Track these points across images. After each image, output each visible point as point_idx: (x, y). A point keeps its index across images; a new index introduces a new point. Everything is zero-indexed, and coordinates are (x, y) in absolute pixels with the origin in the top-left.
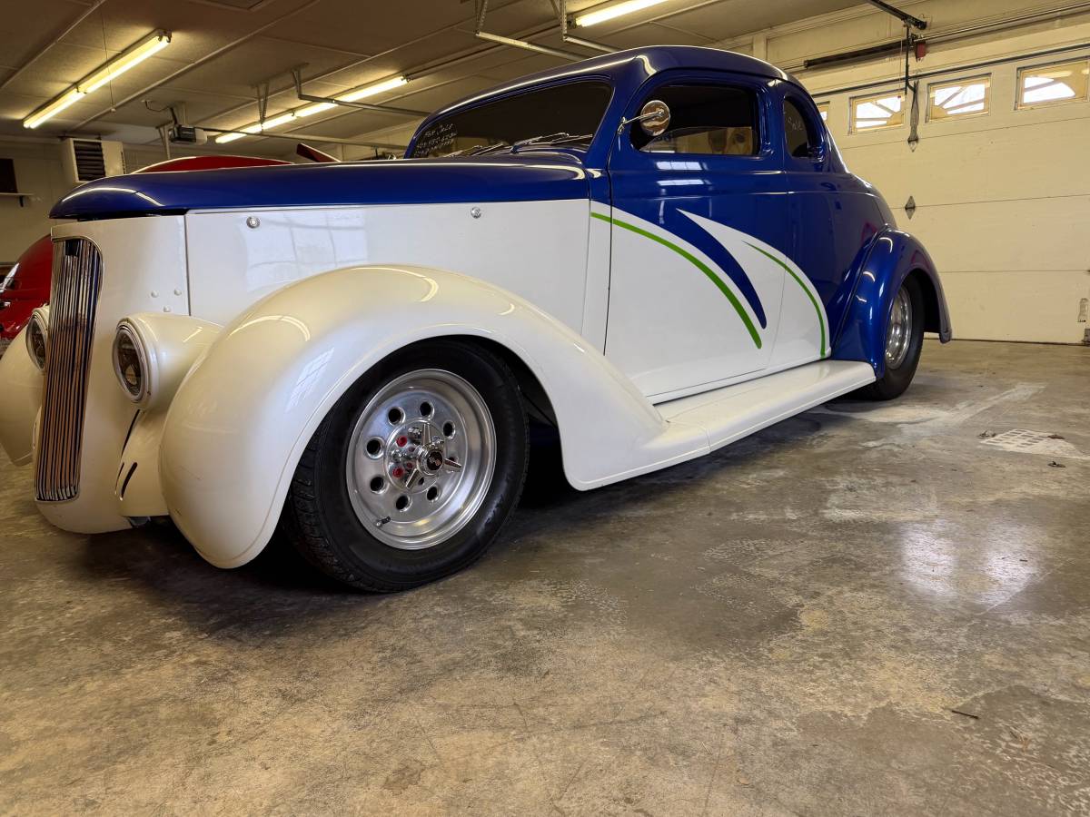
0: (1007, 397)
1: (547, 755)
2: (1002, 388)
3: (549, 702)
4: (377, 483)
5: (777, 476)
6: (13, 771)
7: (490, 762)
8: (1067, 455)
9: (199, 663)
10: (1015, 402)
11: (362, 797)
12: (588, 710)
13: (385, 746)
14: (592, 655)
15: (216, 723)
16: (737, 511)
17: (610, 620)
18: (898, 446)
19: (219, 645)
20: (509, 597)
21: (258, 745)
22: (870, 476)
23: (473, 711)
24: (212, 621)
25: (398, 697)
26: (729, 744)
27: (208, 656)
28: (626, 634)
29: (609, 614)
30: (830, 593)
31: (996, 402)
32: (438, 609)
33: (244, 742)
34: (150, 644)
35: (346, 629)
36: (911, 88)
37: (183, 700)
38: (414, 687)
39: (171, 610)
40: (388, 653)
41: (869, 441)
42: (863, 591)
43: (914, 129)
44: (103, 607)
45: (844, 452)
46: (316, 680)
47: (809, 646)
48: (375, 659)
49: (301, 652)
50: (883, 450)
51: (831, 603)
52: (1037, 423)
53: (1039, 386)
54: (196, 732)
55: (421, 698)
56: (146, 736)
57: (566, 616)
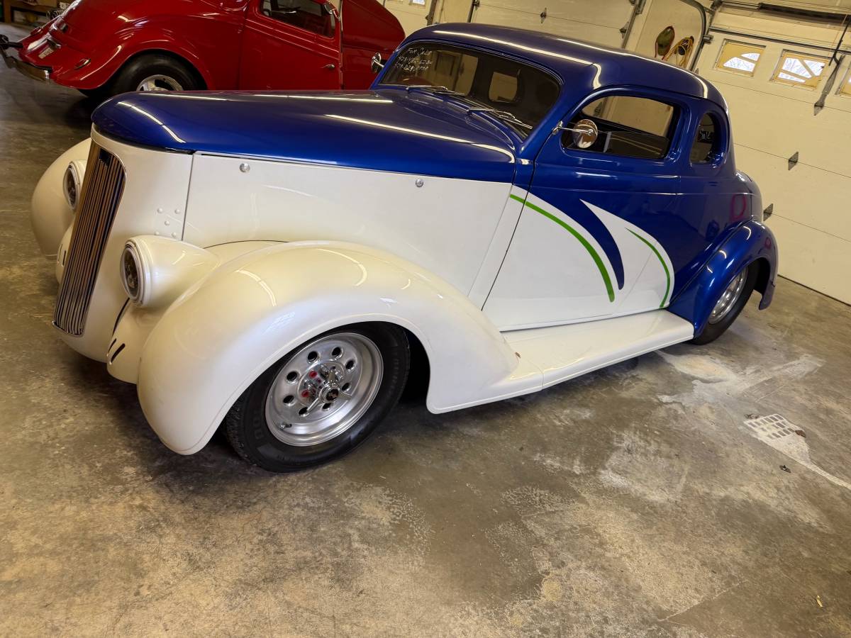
0: (787, 370)
2: (791, 356)
3: (355, 621)
4: (288, 399)
5: (583, 417)
6: (10, 583)
8: (798, 459)
9: (143, 508)
10: (790, 379)
14: (395, 583)
15: (141, 574)
16: (542, 452)
17: (417, 550)
18: (684, 408)
19: (158, 492)
20: (358, 502)
21: (164, 606)
22: (649, 438)
23: (306, 615)
24: (157, 464)
25: (262, 585)
27: (149, 501)
28: (424, 567)
29: (419, 542)
30: (570, 566)
31: (776, 374)
32: (308, 500)
33: (157, 600)
34: (111, 475)
35: (243, 502)
36: (836, 60)
37: (126, 544)
38: (273, 578)
39: (132, 442)
40: (265, 537)
41: (665, 394)
42: (594, 570)
43: (824, 96)
44: (87, 424)
45: (642, 402)
46: (214, 550)
47: (538, 617)
48: (255, 541)
49: (209, 517)
50: (670, 409)
51: (568, 576)
52: (795, 411)
53: (818, 363)
54: (129, 580)
55: (275, 591)
56: (97, 574)
57: (390, 534)
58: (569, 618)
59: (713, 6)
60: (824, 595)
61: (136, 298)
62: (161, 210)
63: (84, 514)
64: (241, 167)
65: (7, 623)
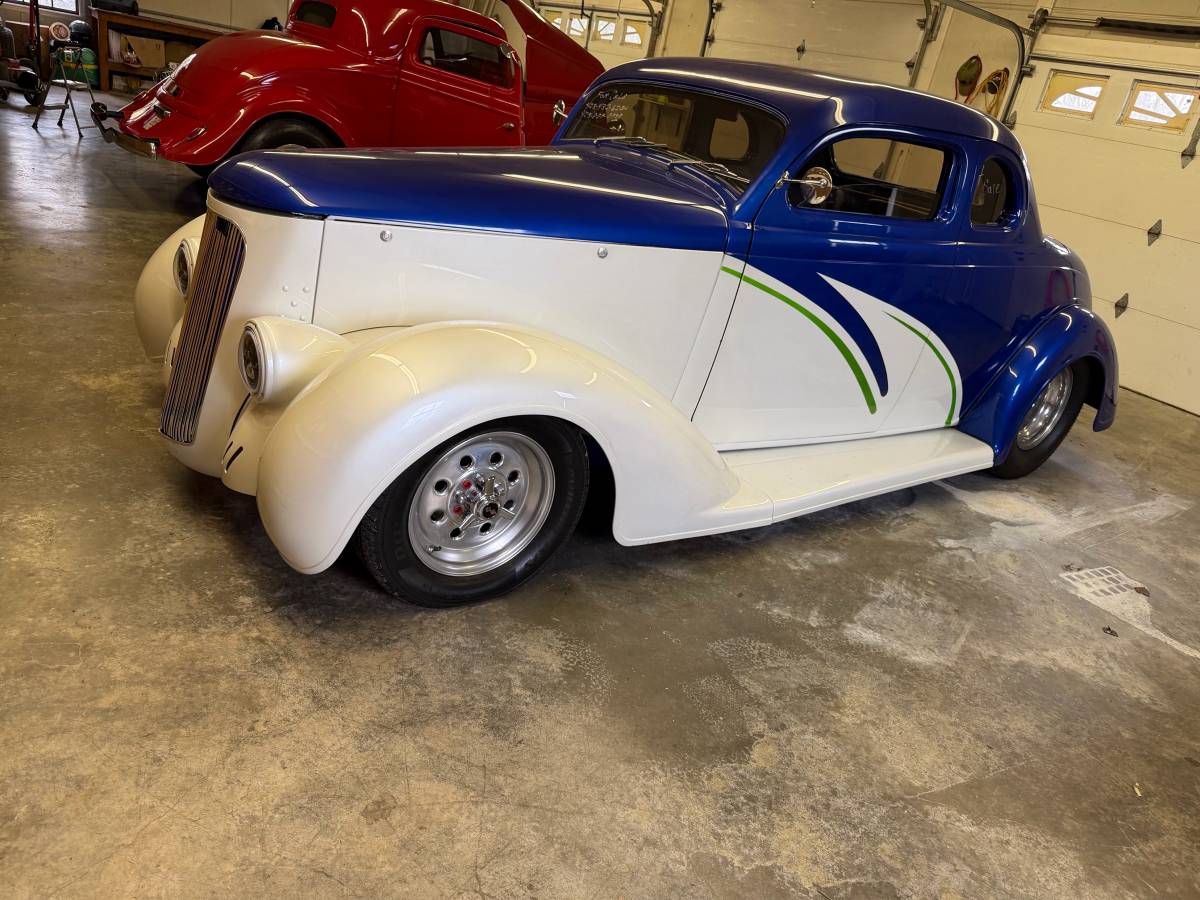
0: (1135, 514)
1: (489, 826)
2: (1143, 495)
3: (511, 773)
4: (437, 515)
5: (830, 561)
6: (108, 710)
7: (445, 816)
8: (1134, 622)
9: (260, 640)
10: (1137, 524)
11: (345, 818)
12: (537, 791)
13: (374, 775)
14: (563, 734)
15: (256, 709)
16: (767, 599)
17: (594, 700)
18: (974, 555)
19: (278, 625)
20: (523, 644)
21: (284, 742)
22: (919, 589)
23: (450, 762)
24: (279, 594)
25: (398, 728)
26: (629, 861)
27: (268, 633)
28: (601, 719)
29: (597, 692)
30: (793, 729)
31: (1117, 518)
32: (460, 639)
33: (274, 736)
34: (224, 605)
35: (380, 638)
37: (239, 678)
38: (412, 721)
39: (249, 570)
40: (404, 678)
41: (950, 537)
42: (824, 736)
44: (197, 549)
45: (915, 546)
46: (342, 688)
47: (744, 781)
48: (393, 680)
49: (339, 654)
50: (954, 556)
51: (789, 741)
52: (1138, 563)
53: (1182, 506)
54: (242, 714)
55: (415, 735)
56: (206, 706)
57: (560, 683)
58: (785, 787)
59: (1033, 25)
60: (1146, 783)
61: (255, 391)
62: (286, 288)
63: (192, 644)
64: (382, 234)
65: (104, 750)
